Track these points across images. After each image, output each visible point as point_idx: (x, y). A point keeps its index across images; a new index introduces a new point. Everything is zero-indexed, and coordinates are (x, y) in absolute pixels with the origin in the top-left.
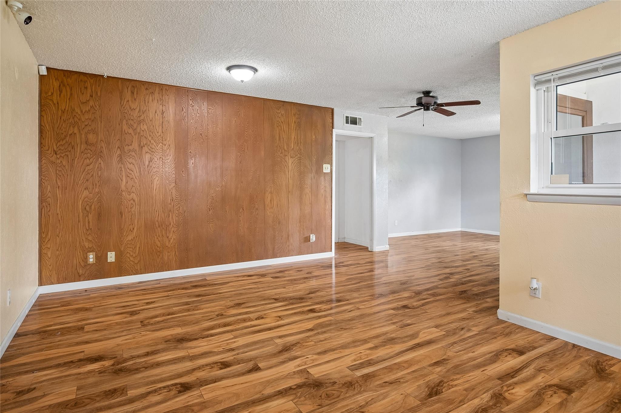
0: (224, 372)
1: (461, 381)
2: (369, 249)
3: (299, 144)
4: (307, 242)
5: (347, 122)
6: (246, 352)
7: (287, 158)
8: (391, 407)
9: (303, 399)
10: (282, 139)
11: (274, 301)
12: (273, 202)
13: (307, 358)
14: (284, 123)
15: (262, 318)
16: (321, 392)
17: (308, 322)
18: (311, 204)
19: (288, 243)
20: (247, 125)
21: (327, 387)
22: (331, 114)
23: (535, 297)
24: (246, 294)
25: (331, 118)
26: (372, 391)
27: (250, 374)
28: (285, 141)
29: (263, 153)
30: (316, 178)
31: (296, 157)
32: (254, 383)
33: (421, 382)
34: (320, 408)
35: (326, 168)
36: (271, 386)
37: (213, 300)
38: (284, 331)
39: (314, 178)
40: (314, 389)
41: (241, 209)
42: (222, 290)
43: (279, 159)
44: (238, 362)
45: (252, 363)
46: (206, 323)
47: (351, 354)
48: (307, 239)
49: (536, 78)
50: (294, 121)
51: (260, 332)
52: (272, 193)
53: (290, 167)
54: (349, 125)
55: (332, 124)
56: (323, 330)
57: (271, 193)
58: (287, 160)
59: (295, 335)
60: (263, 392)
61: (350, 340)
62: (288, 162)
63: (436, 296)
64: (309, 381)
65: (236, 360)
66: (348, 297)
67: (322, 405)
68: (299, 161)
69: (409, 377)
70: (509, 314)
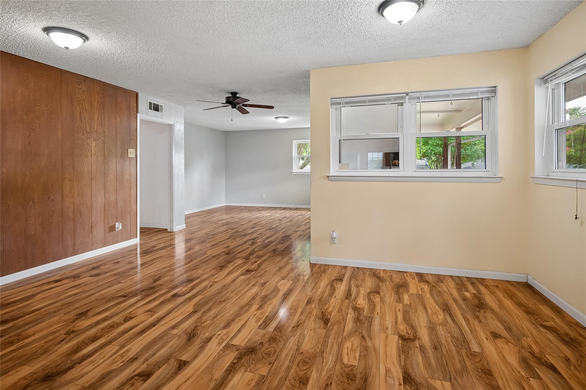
0: (153, 382)
1: (331, 308)
2: (169, 230)
3: (103, 126)
4: (111, 232)
5: (150, 109)
6: (154, 354)
7: (89, 141)
8: (313, 341)
9: (252, 366)
10: (84, 119)
11: (123, 299)
12: (73, 191)
13: (219, 335)
14: (86, 101)
15: (131, 318)
16: (260, 353)
17: (184, 306)
18: (116, 190)
19: (91, 237)
20: (39, 97)
21: (261, 349)
22: (136, 98)
23: (334, 243)
24: (77, 301)
25: (136, 102)
26: (291, 336)
27: (182, 370)
28: (87, 121)
29: (60, 134)
30: (121, 163)
31: (100, 140)
32: (197, 375)
33: (313, 318)
34: (273, 365)
35: (131, 153)
36: (215, 370)
37: (36, 320)
38: (170, 322)
39: (119, 163)
40: (251, 354)
41: (31, 202)
42: (34, 306)
43: (80, 141)
44: (158, 365)
45: (172, 360)
46: (61, 347)
47: (249, 318)
48: (112, 228)
49: (332, 100)
50: (97, 100)
51: (146, 332)
52: (72, 181)
53: (93, 151)
54: (152, 111)
55: (137, 108)
56: (206, 308)
57: (70, 180)
58: (90, 143)
59: (185, 321)
60: (215, 378)
61: (236, 308)
62: (90, 145)
63: (261, 258)
64: (241, 351)
65: (153, 366)
66: (196, 275)
67: (271, 362)
68: (103, 145)
69: (303, 318)
70: (318, 258)
